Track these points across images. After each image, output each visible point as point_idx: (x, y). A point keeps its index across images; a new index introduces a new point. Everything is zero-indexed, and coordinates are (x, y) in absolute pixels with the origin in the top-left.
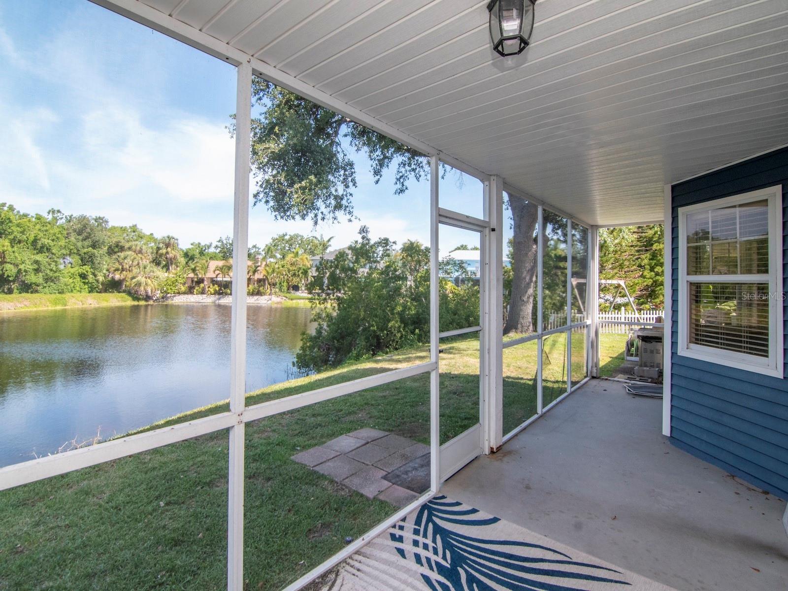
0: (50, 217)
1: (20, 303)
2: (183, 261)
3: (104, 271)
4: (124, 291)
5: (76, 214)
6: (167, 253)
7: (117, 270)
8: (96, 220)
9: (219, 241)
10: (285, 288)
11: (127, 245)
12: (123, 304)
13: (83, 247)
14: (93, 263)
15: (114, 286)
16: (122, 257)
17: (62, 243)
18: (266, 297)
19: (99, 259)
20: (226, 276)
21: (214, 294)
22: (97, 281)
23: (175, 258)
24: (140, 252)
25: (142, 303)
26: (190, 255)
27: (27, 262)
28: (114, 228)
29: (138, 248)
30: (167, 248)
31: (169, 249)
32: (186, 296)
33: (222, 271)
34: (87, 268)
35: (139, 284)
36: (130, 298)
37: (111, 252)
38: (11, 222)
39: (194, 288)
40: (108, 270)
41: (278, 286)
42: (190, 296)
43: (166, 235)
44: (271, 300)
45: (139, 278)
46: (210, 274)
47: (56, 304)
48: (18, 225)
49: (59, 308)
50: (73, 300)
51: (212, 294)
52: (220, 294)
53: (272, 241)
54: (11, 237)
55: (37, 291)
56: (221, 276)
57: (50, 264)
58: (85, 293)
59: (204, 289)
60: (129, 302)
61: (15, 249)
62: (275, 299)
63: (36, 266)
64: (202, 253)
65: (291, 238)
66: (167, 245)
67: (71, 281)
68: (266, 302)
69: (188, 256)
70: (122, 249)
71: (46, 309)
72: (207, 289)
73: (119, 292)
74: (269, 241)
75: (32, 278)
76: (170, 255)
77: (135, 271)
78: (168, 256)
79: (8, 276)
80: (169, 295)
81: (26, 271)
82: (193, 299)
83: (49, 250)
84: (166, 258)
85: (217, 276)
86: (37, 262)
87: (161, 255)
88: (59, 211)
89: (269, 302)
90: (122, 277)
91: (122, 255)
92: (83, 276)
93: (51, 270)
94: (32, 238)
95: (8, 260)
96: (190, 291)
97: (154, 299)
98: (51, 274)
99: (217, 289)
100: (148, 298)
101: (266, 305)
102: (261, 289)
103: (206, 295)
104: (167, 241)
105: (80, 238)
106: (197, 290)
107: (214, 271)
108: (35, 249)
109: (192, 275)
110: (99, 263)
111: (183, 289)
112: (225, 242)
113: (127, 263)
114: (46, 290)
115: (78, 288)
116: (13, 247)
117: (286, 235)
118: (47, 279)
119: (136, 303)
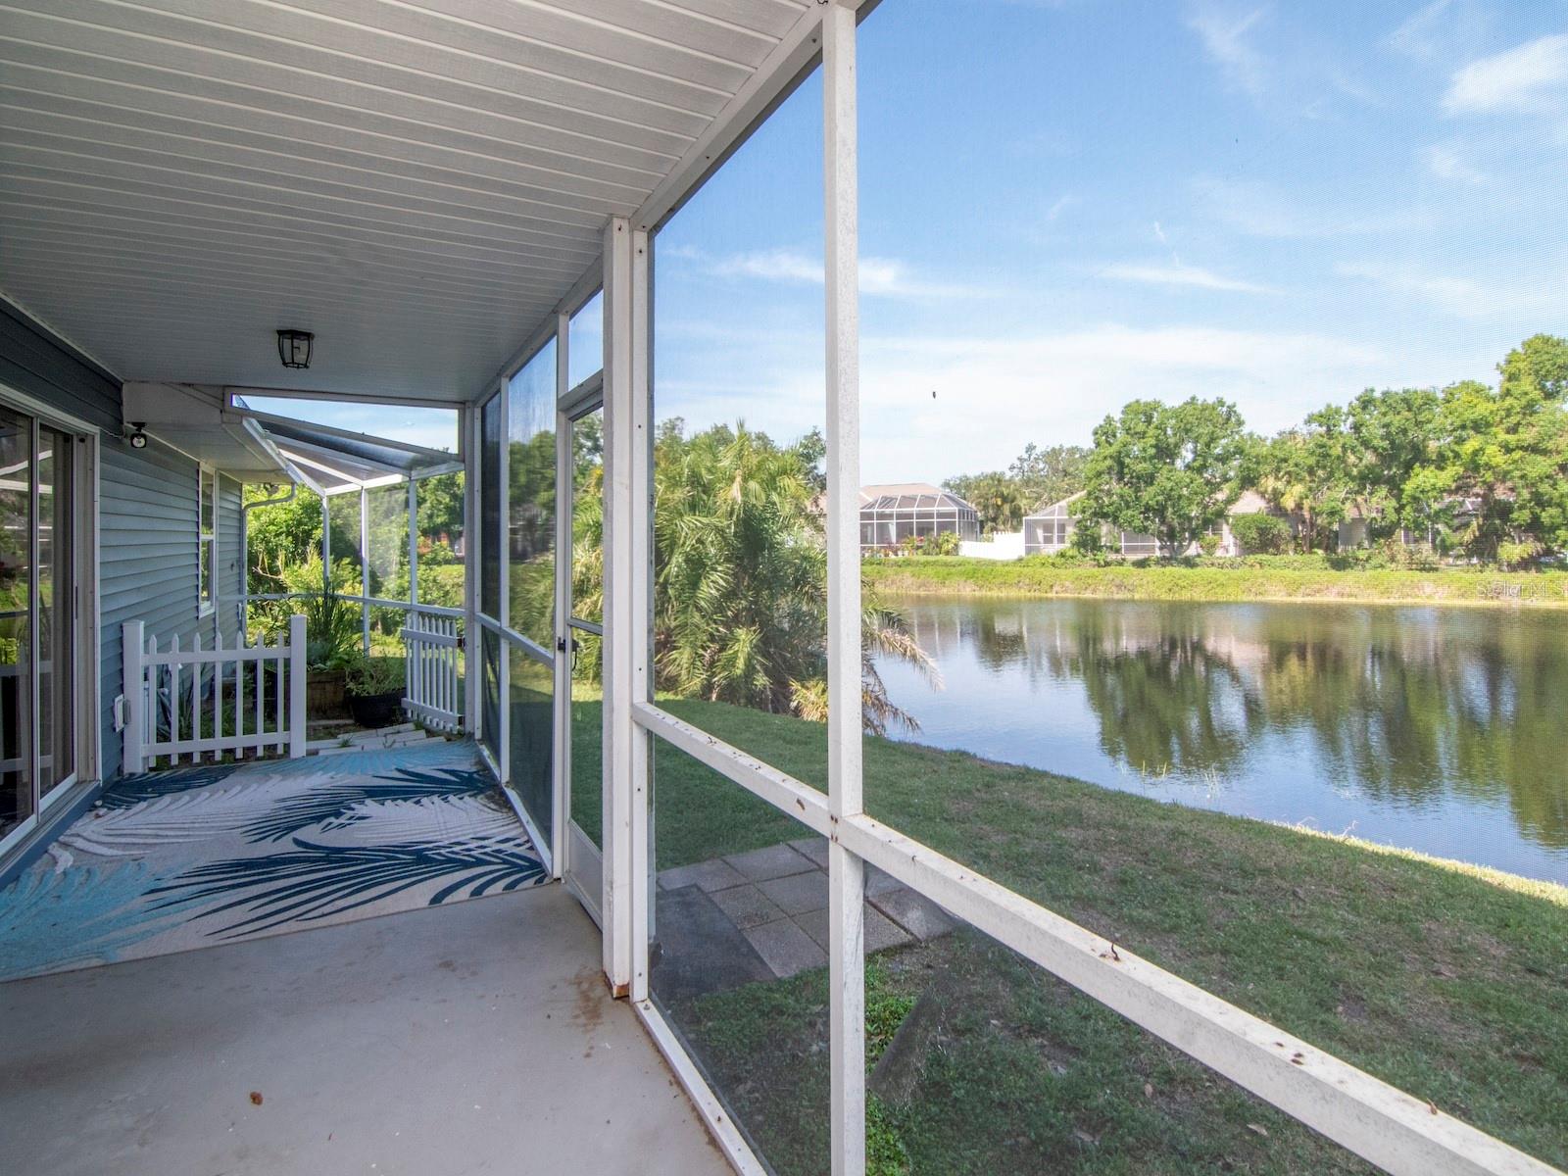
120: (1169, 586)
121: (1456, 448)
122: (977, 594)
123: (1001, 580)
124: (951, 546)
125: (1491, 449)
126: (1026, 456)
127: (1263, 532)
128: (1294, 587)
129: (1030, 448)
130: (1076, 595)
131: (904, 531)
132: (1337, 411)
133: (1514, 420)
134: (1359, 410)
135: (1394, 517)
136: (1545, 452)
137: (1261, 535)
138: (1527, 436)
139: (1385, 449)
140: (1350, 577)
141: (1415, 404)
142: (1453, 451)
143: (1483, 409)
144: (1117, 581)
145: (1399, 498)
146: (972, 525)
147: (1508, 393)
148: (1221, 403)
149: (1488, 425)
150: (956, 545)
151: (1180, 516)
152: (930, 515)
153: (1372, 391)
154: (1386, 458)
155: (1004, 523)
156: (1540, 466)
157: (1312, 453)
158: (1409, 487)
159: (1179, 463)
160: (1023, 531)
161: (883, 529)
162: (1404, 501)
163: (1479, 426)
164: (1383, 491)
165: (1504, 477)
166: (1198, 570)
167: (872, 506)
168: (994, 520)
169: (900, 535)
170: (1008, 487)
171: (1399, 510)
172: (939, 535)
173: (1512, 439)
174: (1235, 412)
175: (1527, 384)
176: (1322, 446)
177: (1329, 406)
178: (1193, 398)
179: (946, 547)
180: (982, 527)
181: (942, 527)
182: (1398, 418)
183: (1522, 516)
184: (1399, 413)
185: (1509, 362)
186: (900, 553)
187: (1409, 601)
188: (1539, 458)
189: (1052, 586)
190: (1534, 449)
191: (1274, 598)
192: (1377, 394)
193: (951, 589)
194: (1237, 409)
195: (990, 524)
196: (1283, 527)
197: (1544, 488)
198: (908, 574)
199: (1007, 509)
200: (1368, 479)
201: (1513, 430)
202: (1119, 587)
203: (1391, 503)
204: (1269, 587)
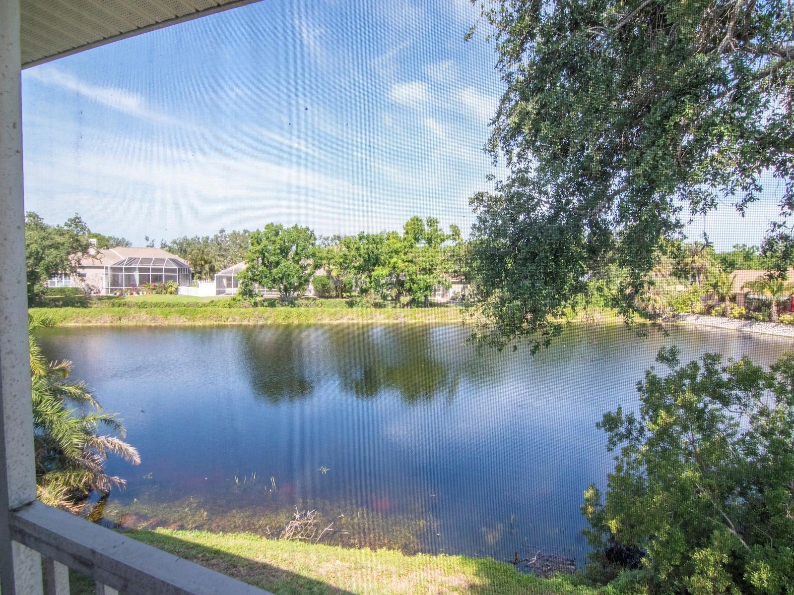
2: (715, 270)
6: (693, 262)
21: (740, 318)
23: (704, 267)
25: (649, 321)
30: (694, 256)
31: (696, 258)
32: (701, 317)
36: (639, 315)
39: (712, 308)
42: (706, 318)
51: (737, 318)
52: (748, 318)
59: (725, 311)
66: (695, 253)
69: (726, 262)
72: (729, 311)
76: (697, 265)
80: (681, 314)
82: (710, 323)
84: (692, 268)
87: (686, 265)
96: (708, 311)
97: (664, 317)
99: (744, 312)
100: (657, 315)
103: (727, 319)
104: (694, 248)
106: (716, 311)
107: (742, 288)
111: (699, 308)
120: (283, 317)
121: (390, 260)
122: (186, 324)
123: (199, 315)
124: (173, 289)
125: (400, 262)
126: (219, 235)
128: (333, 316)
129: (222, 231)
130: (240, 323)
131: (144, 280)
132: (351, 240)
133: (406, 250)
134: (359, 240)
135: (369, 285)
136: (415, 263)
138: (410, 256)
139: (366, 258)
140: (356, 309)
141: (376, 241)
142: (388, 261)
143: (398, 245)
144: (260, 315)
145: (370, 278)
146: (187, 275)
147: (405, 239)
148: (308, 229)
149: (399, 252)
150: (177, 289)
152: (160, 270)
153: (363, 232)
154: (367, 261)
155: (205, 274)
156: (412, 268)
157: (342, 257)
158: (374, 274)
160: (215, 281)
161: (130, 278)
162: (372, 279)
163: (397, 252)
164: (365, 274)
165: (402, 271)
166: (295, 309)
167: (122, 263)
168: (200, 273)
169: (141, 282)
170: (208, 255)
171: (371, 283)
172: (166, 282)
173: (405, 257)
174: (313, 234)
175: (410, 237)
177: (348, 237)
178: (296, 225)
179: (170, 290)
180: (193, 277)
181: (168, 278)
182: (371, 246)
183: (407, 286)
184: (371, 244)
185: (407, 226)
186: (141, 293)
187: (371, 321)
188: (413, 265)
189: (228, 319)
190: (411, 261)
191: (325, 322)
192: (365, 234)
193: (170, 321)
194: (315, 232)
195: (197, 275)
197: (413, 277)
198: (144, 313)
199: (207, 267)
200: (360, 269)
201: (406, 254)
202: (261, 318)
203: (368, 280)
204: (323, 316)
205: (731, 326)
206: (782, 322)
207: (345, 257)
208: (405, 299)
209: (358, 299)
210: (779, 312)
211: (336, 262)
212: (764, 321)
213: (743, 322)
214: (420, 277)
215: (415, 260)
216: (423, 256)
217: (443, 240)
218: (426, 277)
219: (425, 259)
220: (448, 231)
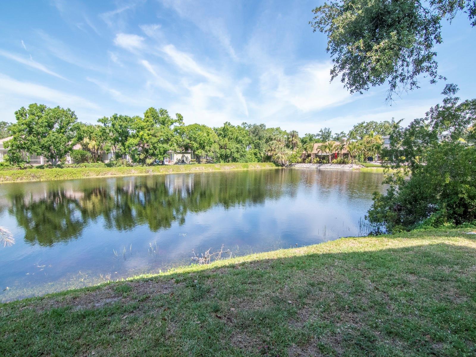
0: (243, 126)
1: (232, 166)
2: (300, 144)
3: (264, 152)
4: (272, 162)
5: (252, 124)
6: (292, 140)
7: (269, 150)
8: (261, 126)
9: (320, 132)
10: (362, 159)
11: (274, 138)
12: (271, 168)
13: (255, 140)
14: (259, 148)
15: (268, 159)
16: (271, 143)
17: (247, 138)
18: (349, 165)
19: (261, 145)
20: (324, 152)
21: (316, 163)
22: (261, 156)
23: (296, 143)
24: (280, 141)
25: (280, 168)
26: (304, 140)
27: (234, 148)
28: (268, 129)
29: (279, 139)
30: (293, 137)
31: (294, 138)
32: (301, 164)
33: (321, 149)
34: (257, 150)
35: (279, 158)
36: (275, 165)
37: (267, 142)
38: (228, 130)
39: (305, 159)
40: (265, 151)
41: (357, 157)
42: (303, 164)
43: (292, 131)
44: (352, 167)
45: (279, 154)
46: (315, 151)
47: (244, 167)
48: (231, 131)
49: (245, 169)
50: (251, 166)
52: (319, 163)
53: (354, 128)
54: (228, 137)
55: (238, 161)
56: (320, 152)
57: (242, 149)
58: (256, 163)
59: (311, 160)
60: (274, 167)
61: (230, 142)
62: (355, 166)
63: (237, 150)
64: (311, 139)
65: (368, 124)
66: (293, 136)
67: (251, 156)
68: (349, 168)
69: (303, 141)
70: (272, 140)
71: (240, 169)
72: (313, 160)
73: (270, 162)
74: (352, 128)
75: (236, 155)
76: (294, 142)
77: (277, 150)
78: (293, 142)
79: (228, 155)
80: (293, 164)
81: (233, 152)
82: (305, 166)
83: (241, 142)
84: (292, 143)
85: (318, 152)
86: (237, 148)
87: (290, 142)
88: (246, 123)
89: (351, 168)
90: (271, 154)
91: (271, 142)
92: (255, 154)
93: (243, 151)
94: (235, 137)
95: (228, 148)
96: (304, 161)
97: (286, 165)
98: (242, 153)
99: (318, 160)
100: (283, 165)
101: (348, 170)
102: (346, 160)
103: (312, 164)
104: (293, 133)
105: (254, 135)
106: (307, 161)
107: (317, 149)
108: (237, 142)
109: (304, 152)
110: (262, 147)
111: (300, 160)
112: (324, 131)
113: (273, 147)
114: (241, 161)
115: (253, 160)
116: (229, 141)
117: (364, 123)
118: (242, 156)
119: (277, 168)
120: (55, 175)
121: (138, 134)
125: (145, 135)
127: (83, 156)
128: (98, 173)
132: (107, 119)
133: (149, 128)
134: (114, 120)
135: (124, 151)
136: (155, 136)
137: (82, 157)
138: (152, 132)
139: (121, 132)
140: (113, 169)
141: (128, 120)
142: (137, 134)
143: (142, 124)
144: (33, 175)
145: (124, 147)
147: (147, 121)
148: (69, 110)
149: (144, 129)
151: (57, 150)
153: (117, 114)
154: (121, 135)
156: (154, 140)
157: (101, 132)
158: (127, 143)
159: (54, 130)
162: (126, 147)
163: (142, 128)
164: (120, 144)
165: (147, 142)
166: (65, 169)
171: (125, 149)
173: (149, 132)
174: (74, 114)
176: (104, 130)
177: (105, 117)
178: (58, 107)
182: (124, 123)
183: (151, 152)
184: (124, 122)
185: (146, 113)
188: (154, 138)
190: (153, 135)
191: (93, 177)
192: (118, 116)
196: (89, 154)
197: (156, 145)
200: (116, 140)
201: (149, 130)
202: (33, 177)
203: (122, 148)
204: (90, 173)
205: (313, 167)
206: (333, 163)
207: (104, 131)
208: (149, 161)
209: (115, 162)
210: (332, 159)
211: (96, 135)
212: (326, 163)
213: (318, 164)
214: (160, 145)
215: (156, 134)
216: (161, 132)
217: (172, 123)
218: (165, 146)
219: (163, 134)
220: (175, 118)
